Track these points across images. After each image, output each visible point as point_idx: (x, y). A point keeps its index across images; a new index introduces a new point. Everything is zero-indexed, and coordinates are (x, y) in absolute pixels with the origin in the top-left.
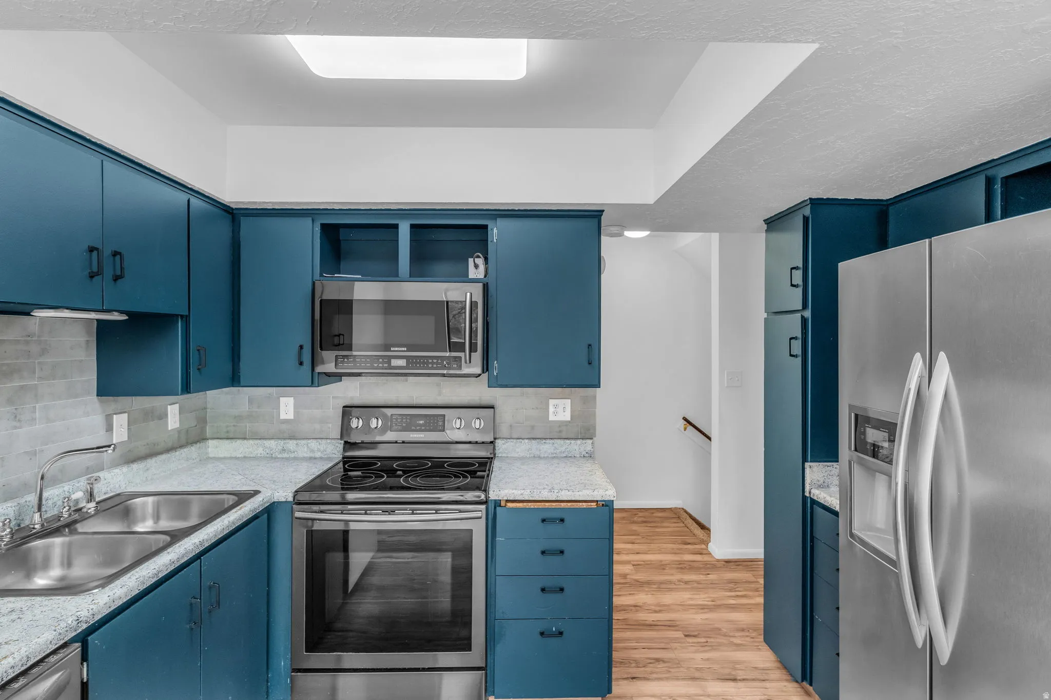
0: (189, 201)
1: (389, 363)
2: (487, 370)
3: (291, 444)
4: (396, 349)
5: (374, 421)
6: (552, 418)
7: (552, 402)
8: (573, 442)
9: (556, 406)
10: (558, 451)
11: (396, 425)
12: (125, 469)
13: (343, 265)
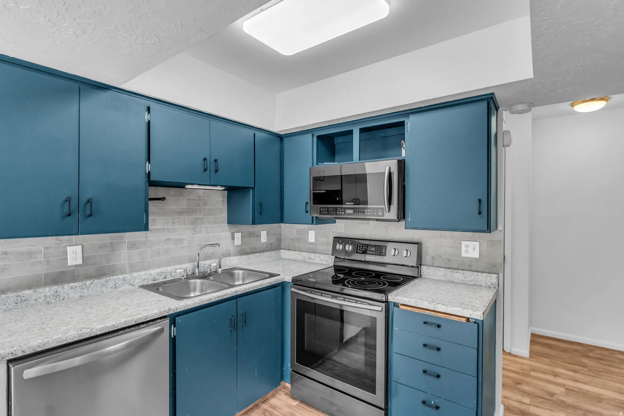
0: (254, 134)
1: (345, 212)
2: (404, 218)
3: (313, 255)
4: (348, 203)
5: (347, 246)
6: (464, 254)
7: (464, 243)
8: (480, 274)
9: (467, 246)
10: (467, 279)
11: (359, 250)
12: (238, 257)
13: (337, 158)
